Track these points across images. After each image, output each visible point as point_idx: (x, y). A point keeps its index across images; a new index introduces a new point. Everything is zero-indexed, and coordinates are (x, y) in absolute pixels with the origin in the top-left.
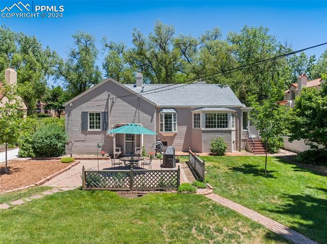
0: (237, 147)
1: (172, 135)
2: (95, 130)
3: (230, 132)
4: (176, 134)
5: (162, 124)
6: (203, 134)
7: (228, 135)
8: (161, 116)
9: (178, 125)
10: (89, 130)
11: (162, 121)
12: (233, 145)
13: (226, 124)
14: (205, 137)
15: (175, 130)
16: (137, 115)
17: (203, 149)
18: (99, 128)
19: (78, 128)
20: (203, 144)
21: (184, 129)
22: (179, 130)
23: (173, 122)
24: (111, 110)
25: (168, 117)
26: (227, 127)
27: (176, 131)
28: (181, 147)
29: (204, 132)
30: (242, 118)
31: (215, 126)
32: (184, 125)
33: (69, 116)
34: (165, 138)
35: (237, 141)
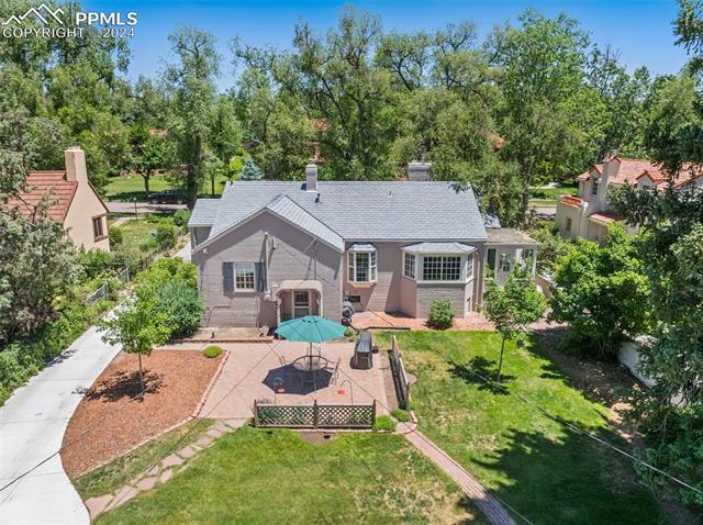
0: (474, 306)
1: (369, 286)
2: (246, 290)
3: (463, 287)
4: (375, 285)
5: (352, 270)
6: (418, 290)
7: (460, 291)
8: (351, 255)
9: (379, 271)
10: (236, 290)
11: (352, 264)
12: (466, 304)
13: (456, 274)
14: (421, 294)
15: (373, 278)
16: (312, 267)
17: (418, 313)
18: (252, 287)
19: (218, 288)
20: (418, 304)
21: (389, 276)
22: (379, 279)
23: (371, 267)
24: (270, 259)
25: (362, 259)
26: (458, 277)
27: (376, 281)
28: (384, 305)
29: (420, 286)
30: (485, 259)
31: (439, 276)
32: (389, 271)
33: (202, 269)
34: (356, 290)
35: (474, 296)
